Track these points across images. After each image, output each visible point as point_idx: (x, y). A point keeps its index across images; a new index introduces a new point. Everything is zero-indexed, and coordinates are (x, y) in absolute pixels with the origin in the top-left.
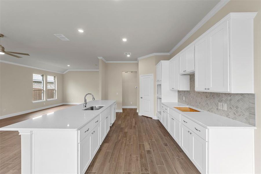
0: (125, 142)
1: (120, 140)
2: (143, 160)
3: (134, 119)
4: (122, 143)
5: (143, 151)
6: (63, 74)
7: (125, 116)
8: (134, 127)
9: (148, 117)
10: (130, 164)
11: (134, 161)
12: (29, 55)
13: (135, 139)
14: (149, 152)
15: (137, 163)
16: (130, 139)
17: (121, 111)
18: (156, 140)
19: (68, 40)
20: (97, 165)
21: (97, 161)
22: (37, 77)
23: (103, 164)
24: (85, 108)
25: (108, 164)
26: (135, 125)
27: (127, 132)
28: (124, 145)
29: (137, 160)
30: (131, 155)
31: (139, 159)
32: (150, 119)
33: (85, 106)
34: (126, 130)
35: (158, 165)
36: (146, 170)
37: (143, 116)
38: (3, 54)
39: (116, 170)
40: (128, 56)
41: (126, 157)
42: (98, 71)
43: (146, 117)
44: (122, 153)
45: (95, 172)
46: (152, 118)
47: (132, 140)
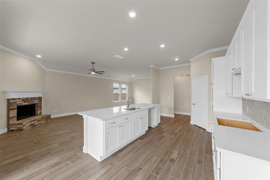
0: (156, 143)
1: (153, 141)
2: (161, 164)
3: (181, 126)
4: (153, 144)
5: (167, 158)
6: (132, 83)
7: (175, 121)
8: (176, 133)
9: (201, 128)
10: (147, 162)
11: (152, 161)
12: (104, 72)
13: (168, 144)
14: (172, 160)
15: (153, 164)
16: (162, 143)
17: (173, 116)
18: (190, 153)
19: (123, 58)
20: (124, 152)
21: (125, 150)
22: (116, 85)
23: (128, 153)
24: (128, 108)
25: (131, 155)
26: (178, 132)
27: (164, 136)
28: (153, 146)
29: (155, 162)
30: (152, 156)
31: (158, 162)
32: (202, 130)
33: (128, 107)
34: (165, 135)
35: (173, 176)
36: (157, 173)
37: (195, 125)
38: (94, 73)
39: (133, 162)
40: (177, 59)
41: (148, 156)
42: (150, 78)
43: (199, 127)
44: (147, 152)
45: (120, 156)
46: (206, 130)
47: (164, 144)
